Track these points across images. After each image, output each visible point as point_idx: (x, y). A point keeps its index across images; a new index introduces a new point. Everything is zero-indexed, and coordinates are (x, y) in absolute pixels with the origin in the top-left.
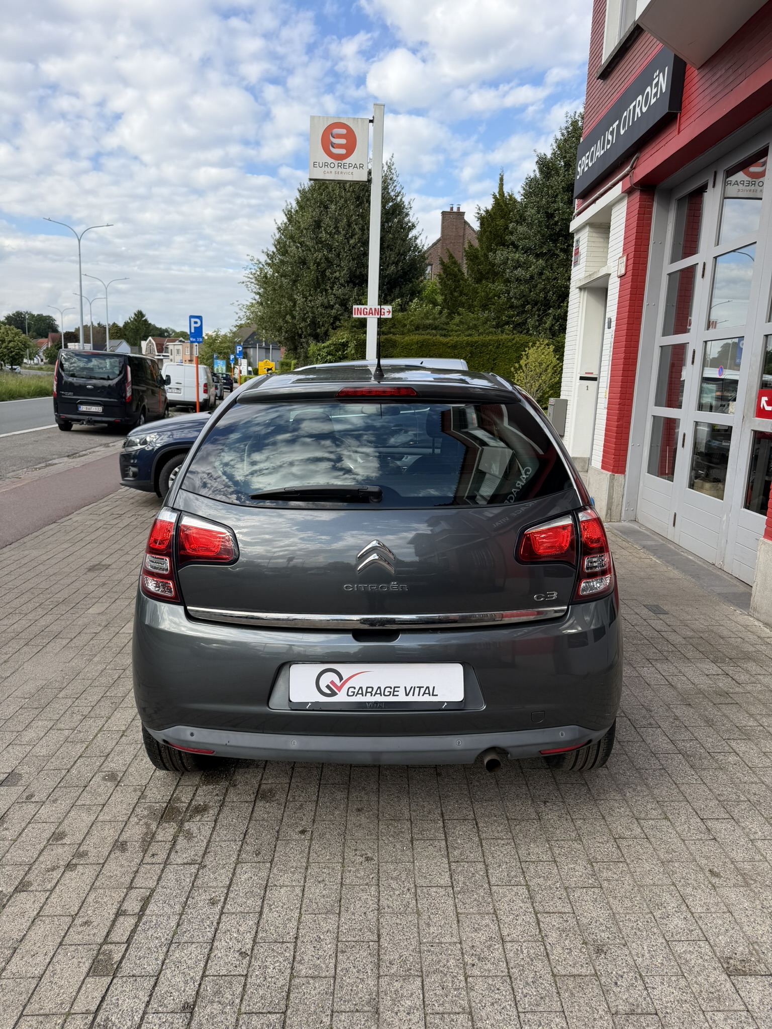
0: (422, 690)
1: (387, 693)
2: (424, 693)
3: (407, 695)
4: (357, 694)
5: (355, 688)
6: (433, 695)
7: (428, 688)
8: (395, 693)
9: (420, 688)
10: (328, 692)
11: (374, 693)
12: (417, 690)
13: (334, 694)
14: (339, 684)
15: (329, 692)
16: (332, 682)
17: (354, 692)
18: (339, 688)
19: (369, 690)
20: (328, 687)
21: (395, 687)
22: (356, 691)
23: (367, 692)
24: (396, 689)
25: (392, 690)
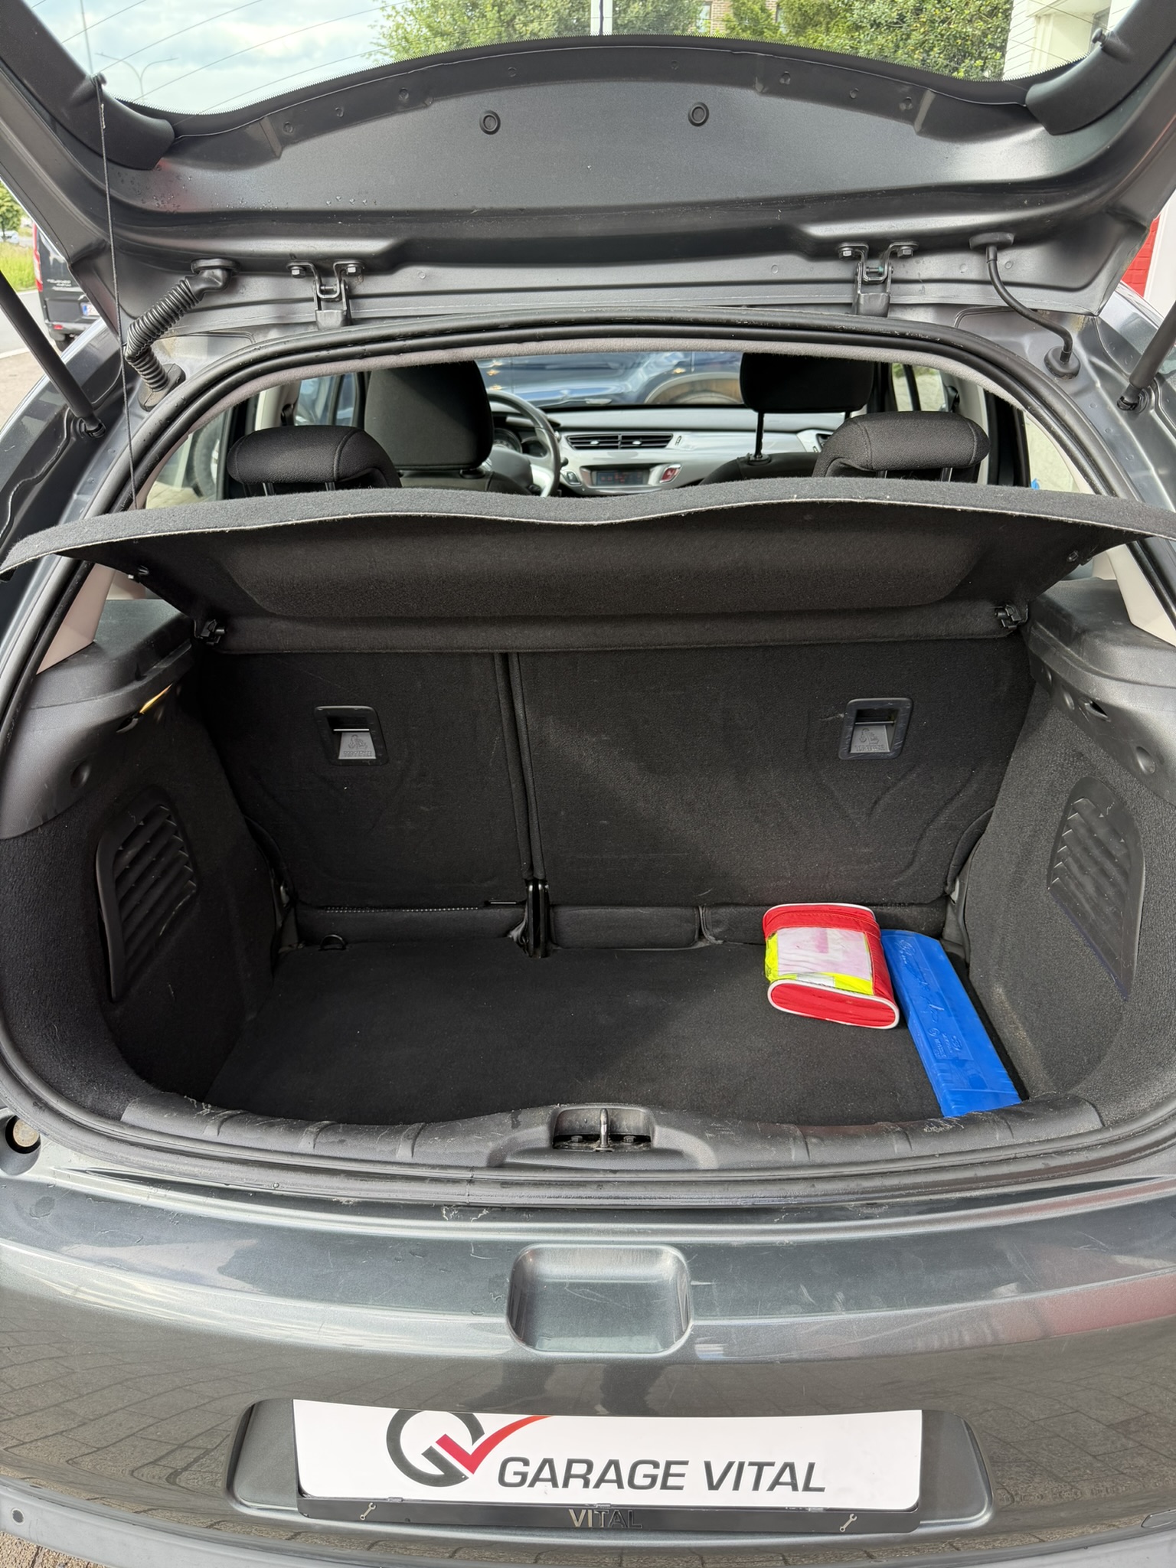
0: (769, 1475)
1: (639, 1480)
2: (776, 1482)
3: (712, 1486)
4: (536, 1478)
5: (526, 1462)
6: (807, 1488)
7: (790, 1466)
8: (671, 1481)
9: (761, 1466)
10: (432, 1469)
11: (594, 1478)
12: (750, 1473)
13: (451, 1477)
14: (469, 1447)
15: (434, 1470)
16: (445, 1442)
17: (524, 1476)
18: (473, 1462)
19: (579, 1469)
20: (430, 1454)
21: (669, 1464)
22: (531, 1471)
23: (568, 1476)
24: (674, 1469)
25: (660, 1472)
